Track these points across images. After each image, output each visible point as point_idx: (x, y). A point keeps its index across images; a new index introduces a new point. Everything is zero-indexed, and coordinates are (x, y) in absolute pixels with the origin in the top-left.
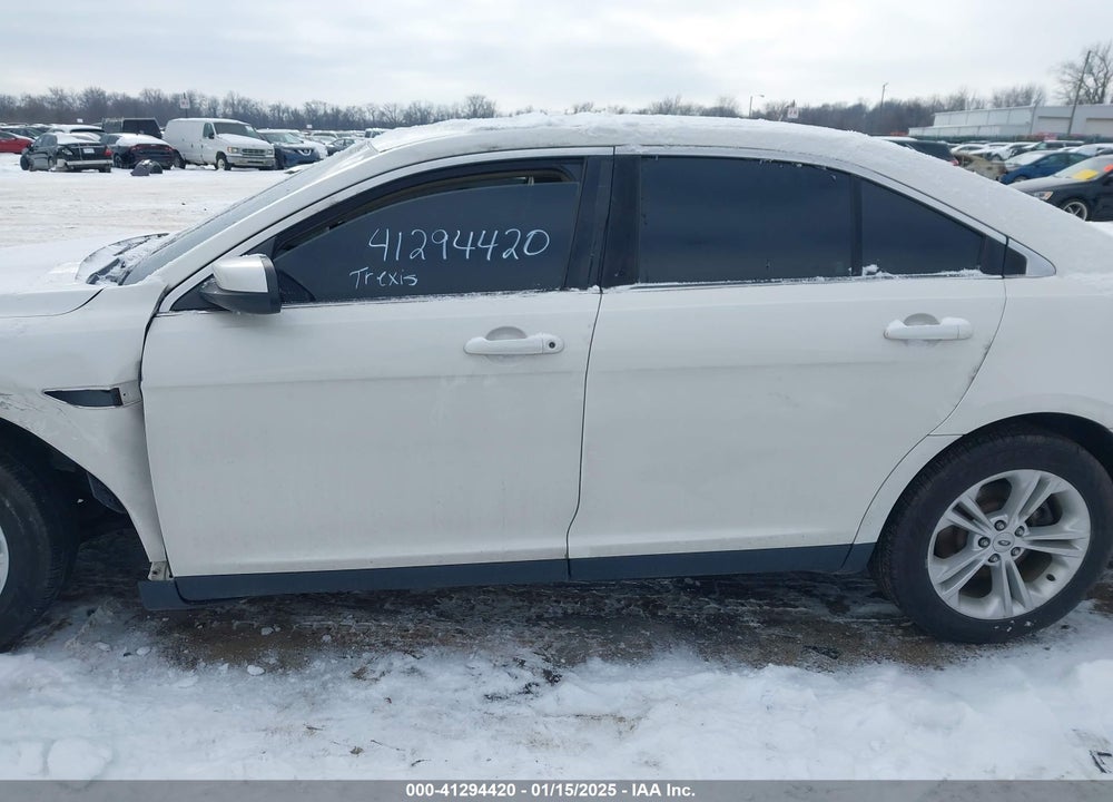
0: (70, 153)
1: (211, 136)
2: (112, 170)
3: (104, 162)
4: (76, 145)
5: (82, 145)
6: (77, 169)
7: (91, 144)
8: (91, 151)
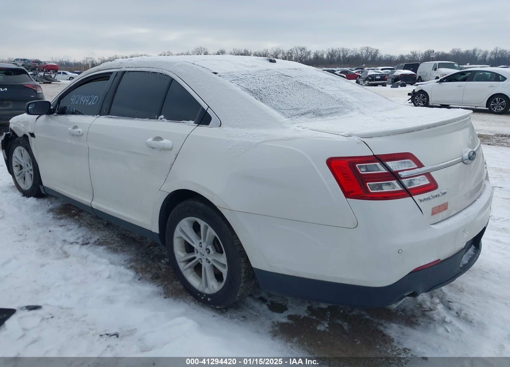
0: (371, 78)
1: (435, 69)
2: (387, 85)
3: (383, 82)
4: (374, 75)
5: (376, 75)
6: (376, 85)
7: (380, 75)
8: (379, 77)
